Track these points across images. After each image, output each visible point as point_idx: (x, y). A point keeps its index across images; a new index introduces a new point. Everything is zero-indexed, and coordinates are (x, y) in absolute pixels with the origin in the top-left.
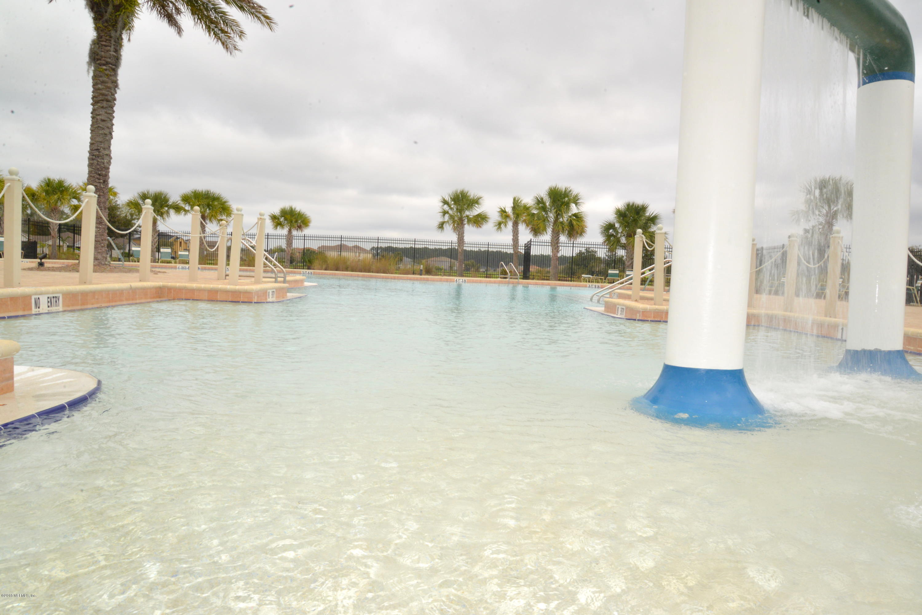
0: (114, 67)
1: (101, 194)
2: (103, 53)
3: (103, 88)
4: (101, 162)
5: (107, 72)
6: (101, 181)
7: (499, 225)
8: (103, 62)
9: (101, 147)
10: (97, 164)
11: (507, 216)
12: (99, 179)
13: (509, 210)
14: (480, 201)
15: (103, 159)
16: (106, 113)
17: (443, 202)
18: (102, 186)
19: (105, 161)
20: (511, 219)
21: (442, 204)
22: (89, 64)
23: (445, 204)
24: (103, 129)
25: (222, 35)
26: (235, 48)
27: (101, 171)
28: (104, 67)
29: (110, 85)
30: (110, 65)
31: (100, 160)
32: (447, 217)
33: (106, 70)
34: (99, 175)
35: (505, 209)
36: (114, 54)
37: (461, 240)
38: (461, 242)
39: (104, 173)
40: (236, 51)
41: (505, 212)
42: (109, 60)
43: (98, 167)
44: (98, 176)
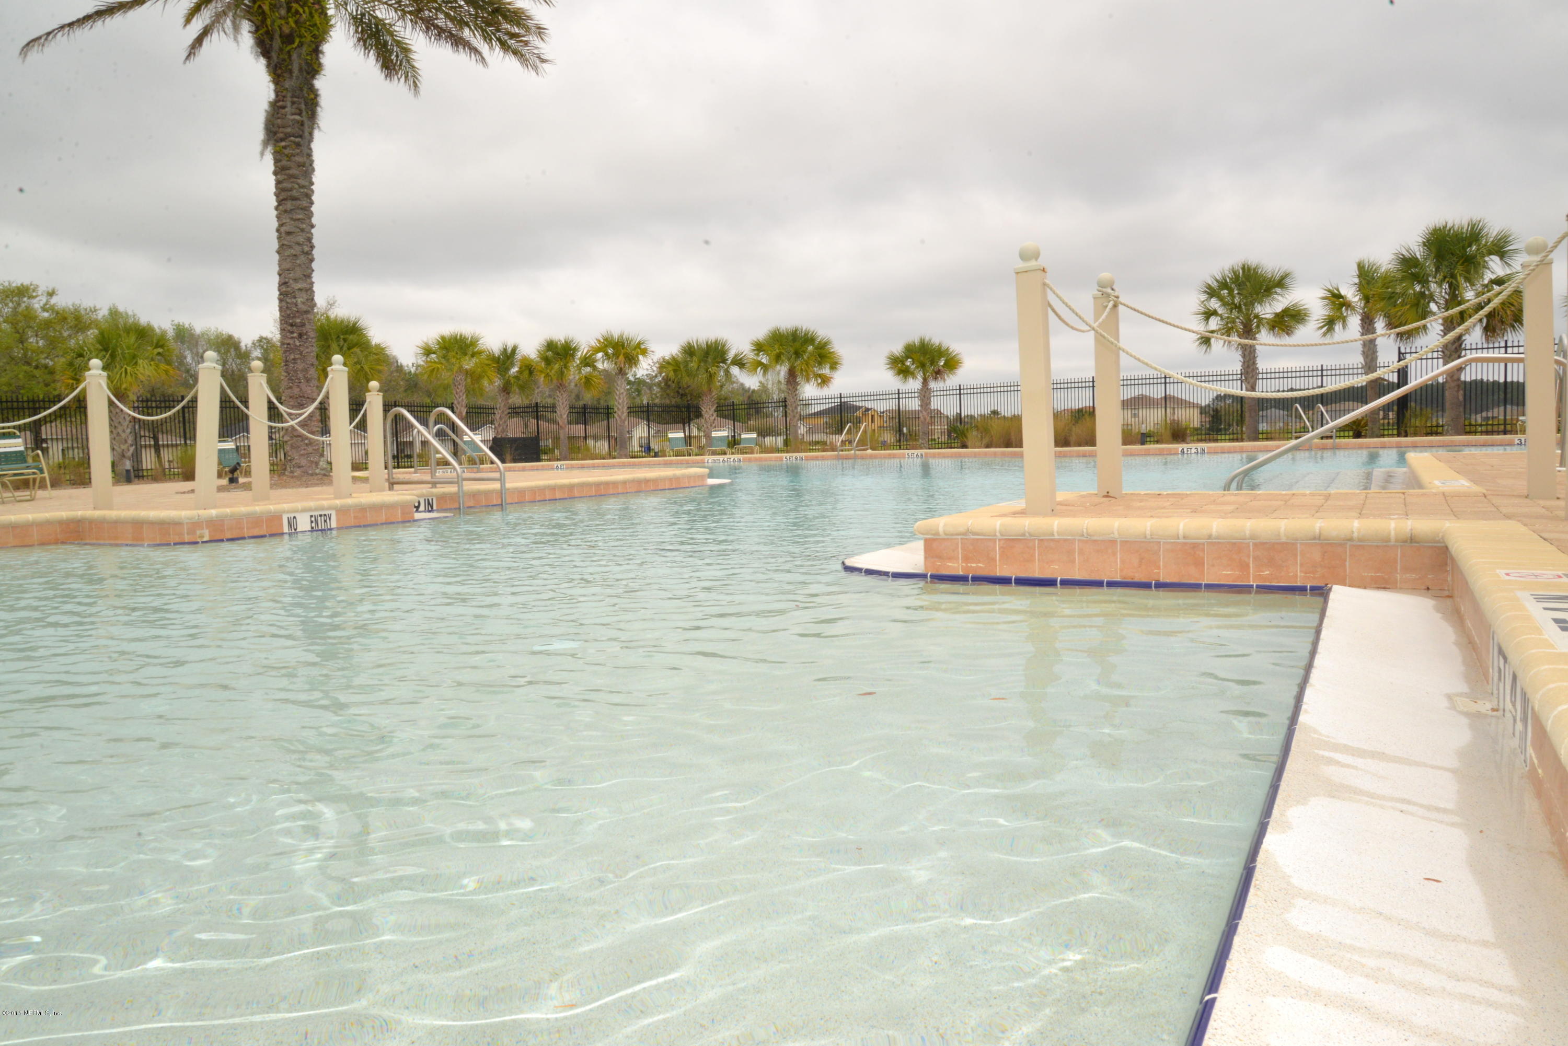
0: (297, 140)
1: (297, 356)
2: (279, 120)
3: (285, 179)
4: (293, 303)
5: (287, 151)
6: (295, 335)
7: (1330, 323)
8: (281, 135)
9: (289, 278)
10: (287, 308)
11: (1347, 305)
12: (292, 333)
13: (1350, 293)
14: (1287, 280)
15: (295, 298)
16: (292, 219)
17: (1208, 293)
18: (298, 343)
19: (299, 300)
20: (1353, 309)
21: (1204, 297)
22: (266, 143)
23: (1211, 298)
24: (290, 247)
25: (512, 42)
26: (543, 61)
27: (293, 317)
28: (283, 144)
29: (293, 171)
30: (292, 138)
31: (288, 300)
32: (1214, 323)
33: (285, 147)
34: (292, 325)
35: (1338, 290)
36: (297, 117)
37: (1248, 367)
38: (1250, 370)
39: (298, 321)
40: (544, 65)
41: (1339, 296)
42: (289, 130)
43: (288, 312)
44: (289, 328)
